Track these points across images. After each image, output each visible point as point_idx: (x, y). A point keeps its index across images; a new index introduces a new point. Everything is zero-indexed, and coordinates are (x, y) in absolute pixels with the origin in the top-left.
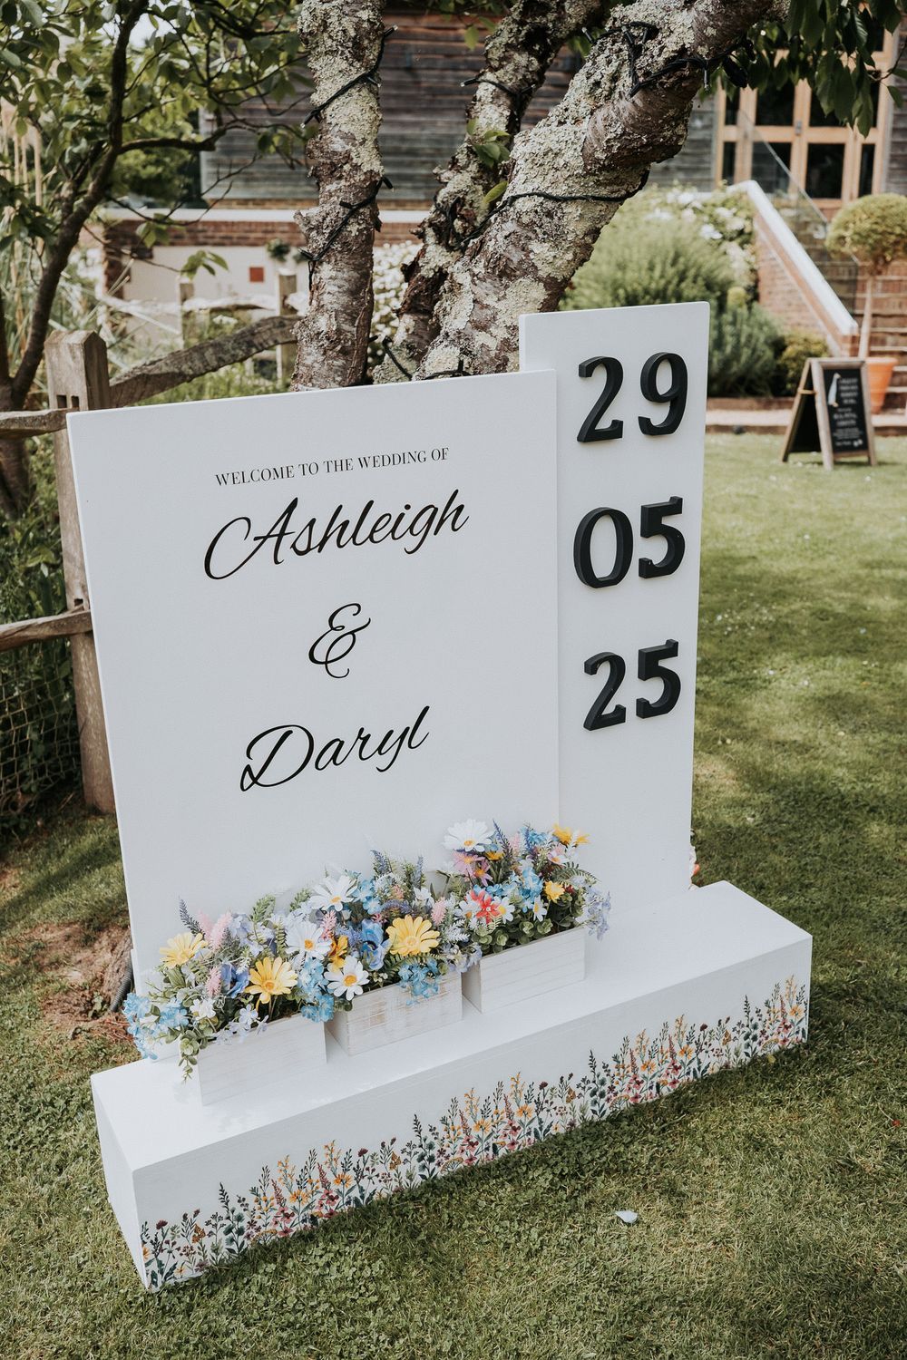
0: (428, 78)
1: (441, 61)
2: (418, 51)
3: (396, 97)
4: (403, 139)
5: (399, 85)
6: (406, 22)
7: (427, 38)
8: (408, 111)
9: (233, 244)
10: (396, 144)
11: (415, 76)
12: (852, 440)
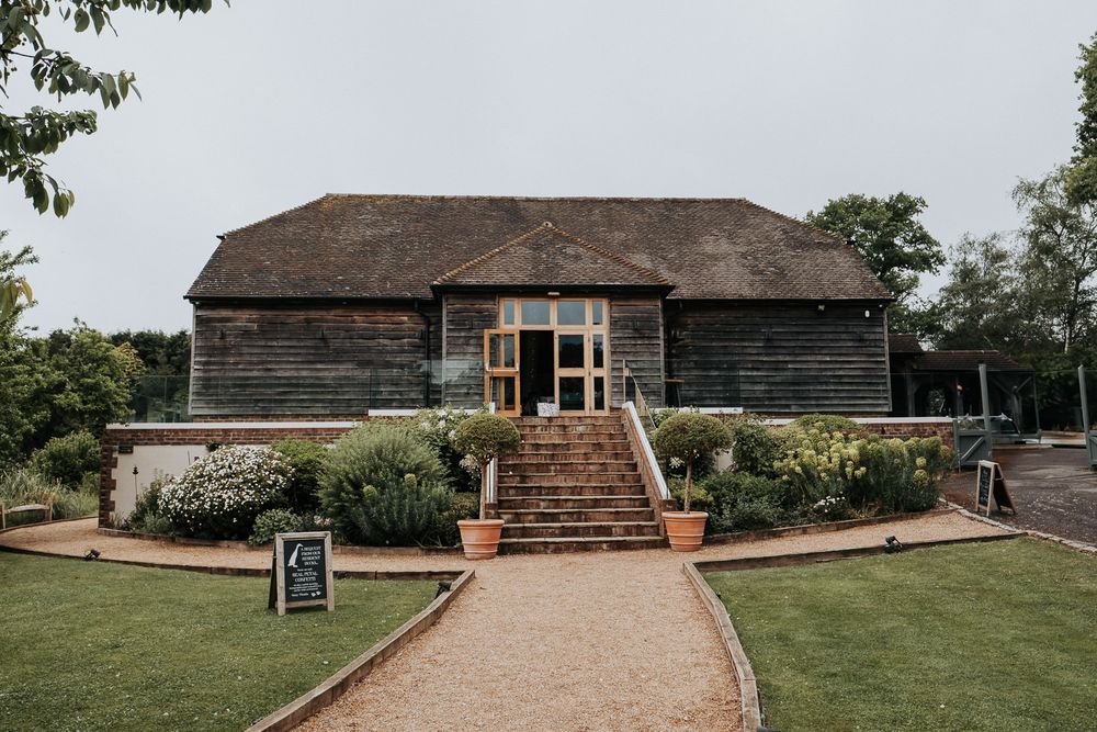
0: (335, 344)
1: (343, 334)
2: (329, 329)
3: (313, 354)
4: (318, 378)
5: (316, 348)
6: (323, 313)
7: (335, 321)
8: (321, 362)
9: (186, 444)
10: (312, 381)
11: (326, 343)
12: (310, 592)
